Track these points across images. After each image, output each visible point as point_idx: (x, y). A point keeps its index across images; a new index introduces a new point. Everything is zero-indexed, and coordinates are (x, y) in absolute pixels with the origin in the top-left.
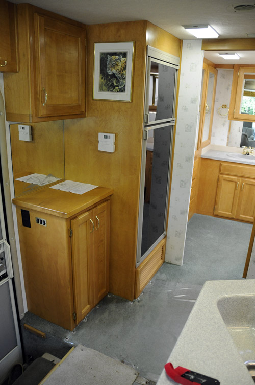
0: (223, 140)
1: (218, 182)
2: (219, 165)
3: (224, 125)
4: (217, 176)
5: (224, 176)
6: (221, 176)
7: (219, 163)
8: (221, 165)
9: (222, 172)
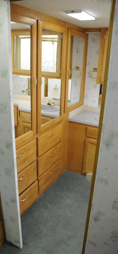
0: (94, 101)
1: (85, 144)
2: (85, 128)
3: (95, 87)
4: (84, 138)
5: (90, 139)
6: (87, 139)
7: (85, 127)
8: (86, 129)
9: (88, 135)
